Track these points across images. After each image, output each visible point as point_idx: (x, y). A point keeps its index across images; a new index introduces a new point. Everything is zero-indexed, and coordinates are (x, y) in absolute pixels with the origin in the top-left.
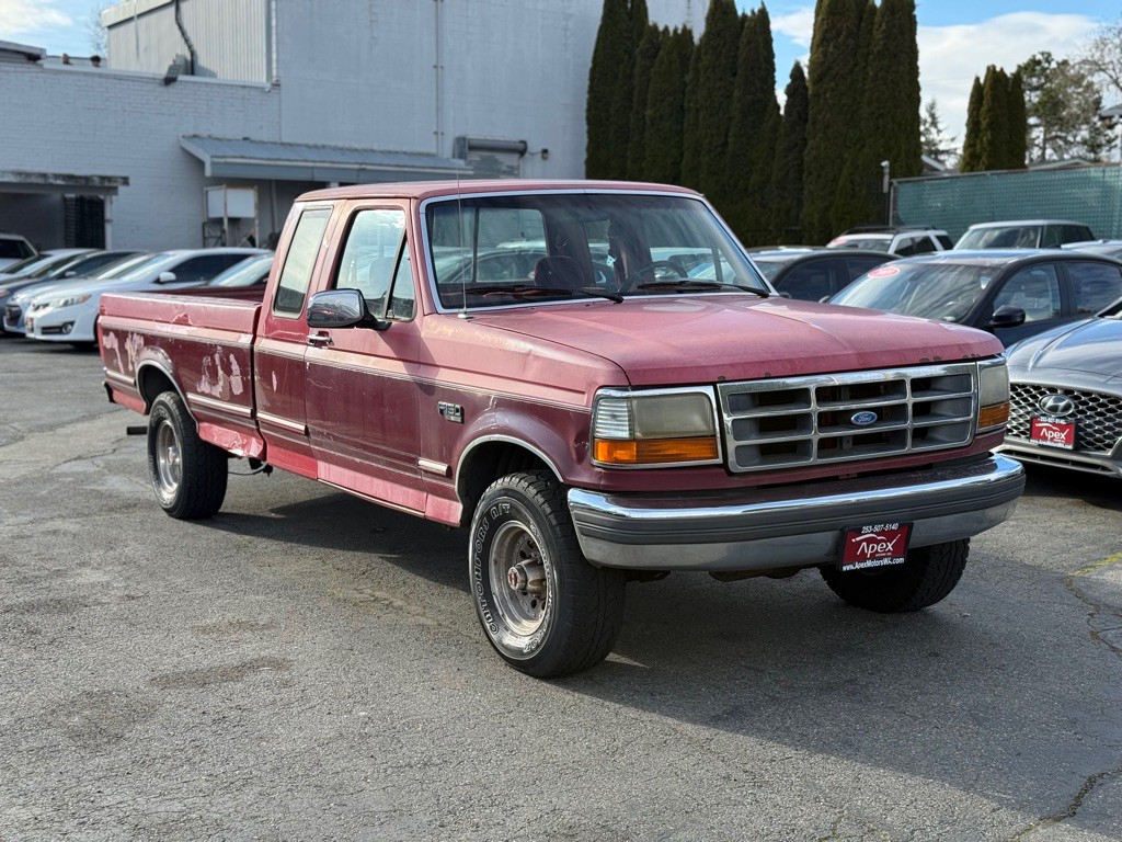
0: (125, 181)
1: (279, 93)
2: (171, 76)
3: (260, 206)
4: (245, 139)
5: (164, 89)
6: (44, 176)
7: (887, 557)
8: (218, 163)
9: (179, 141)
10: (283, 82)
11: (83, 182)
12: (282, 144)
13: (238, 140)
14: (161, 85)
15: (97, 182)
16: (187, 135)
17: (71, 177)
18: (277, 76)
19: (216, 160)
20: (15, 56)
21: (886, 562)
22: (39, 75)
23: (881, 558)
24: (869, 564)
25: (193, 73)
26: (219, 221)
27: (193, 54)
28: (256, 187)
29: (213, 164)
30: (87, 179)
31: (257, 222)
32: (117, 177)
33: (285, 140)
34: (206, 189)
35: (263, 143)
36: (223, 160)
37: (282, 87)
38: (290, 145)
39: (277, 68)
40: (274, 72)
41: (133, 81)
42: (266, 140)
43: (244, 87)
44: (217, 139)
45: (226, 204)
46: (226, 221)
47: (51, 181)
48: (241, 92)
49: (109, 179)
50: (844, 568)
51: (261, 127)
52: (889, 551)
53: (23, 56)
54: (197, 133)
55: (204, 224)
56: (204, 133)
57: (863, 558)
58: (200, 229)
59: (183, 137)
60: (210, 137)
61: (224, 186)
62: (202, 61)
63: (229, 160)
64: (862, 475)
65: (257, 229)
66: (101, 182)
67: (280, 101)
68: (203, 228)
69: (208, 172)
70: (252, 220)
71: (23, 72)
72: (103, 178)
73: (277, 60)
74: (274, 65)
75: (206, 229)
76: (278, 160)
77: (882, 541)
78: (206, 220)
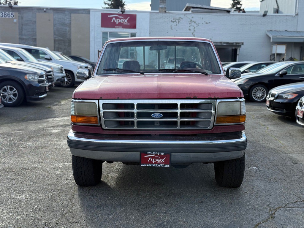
0: (243, 44)
1: (298, 17)
2: (265, 14)
3: (287, 50)
4: (286, 31)
5: (263, 18)
6: (221, 43)
7: (162, 164)
8: (274, 38)
9: (266, 32)
10: (299, 14)
11: (231, 44)
12: (297, 32)
13: (284, 31)
14: (262, 17)
15: (235, 44)
16: (268, 30)
17: (228, 43)
18: (298, 12)
19: (274, 37)
20: (224, 11)
21: (162, 165)
22: (229, 16)
23: (160, 164)
24: (154, 165)
25: (278, 13)
26: (274, 54)
27: (278, 7)
28: (286, 44)
29: (273, 38)
30: (232, 43)
31: (285, 55)
32: (240, 43)
33: (298, 30)
34: (272, 45)
35: (291, 32)
36: (276, 37)
37: (299, 15)
38: (299, 32)
39: (298, 10)
40: (297, 11)
41: (254, 16)
42: (292, 31)
43: (287, 16)
44: (277, 31)
45: (276, 50)
46: (276, 55)
47: (223, 44)
48: (286, 17)
49: (238, 43)
50: (142, 165)
51: (291, 27)
52: (163, 162)
53: (226, 11)
54: (271, 29)
55: (271, 56)
56: (273, 29)
57: (151, 163)
58: (269, 57)
59: (267, 31)
60: (275, 30)
61: (276, 44)
62: (280, 9)
63: (278, 37)
64: (161, 135)
65: (285, 57)
66: (236, 44)
67: (298, 19)
68: (270, 57)
69: (271, 41)
70: (284, 54)
71: (225, 16)
72: (236, 43)
73: (298, 8)
74: (297, 9)
75: (271, 57)
76: (294, 36)
77: (158, 158)
78: (271, 54)
